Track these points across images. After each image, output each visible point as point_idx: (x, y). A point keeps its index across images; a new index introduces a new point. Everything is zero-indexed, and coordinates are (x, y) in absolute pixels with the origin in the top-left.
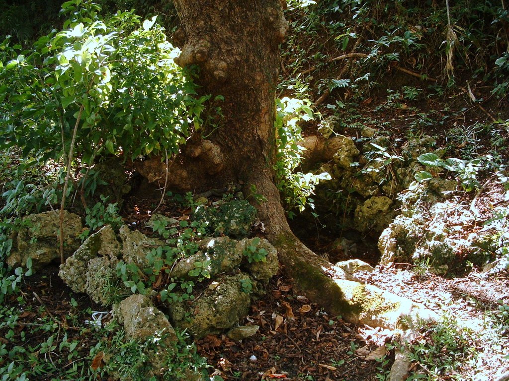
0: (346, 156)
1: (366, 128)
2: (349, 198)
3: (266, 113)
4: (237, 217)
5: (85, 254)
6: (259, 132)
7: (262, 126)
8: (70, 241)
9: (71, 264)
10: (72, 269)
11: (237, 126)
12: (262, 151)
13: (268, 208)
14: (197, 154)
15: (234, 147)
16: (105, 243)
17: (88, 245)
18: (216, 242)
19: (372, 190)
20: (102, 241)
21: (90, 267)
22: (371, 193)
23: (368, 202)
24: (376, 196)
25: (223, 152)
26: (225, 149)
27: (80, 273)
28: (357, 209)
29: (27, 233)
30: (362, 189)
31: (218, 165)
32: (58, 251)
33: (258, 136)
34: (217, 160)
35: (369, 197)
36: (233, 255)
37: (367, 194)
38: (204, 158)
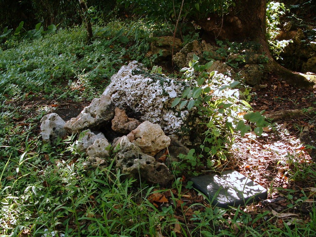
0: (298, 38)
1: (308, 26)
2: (299, 60)
3: (263, 7)
4: (253, 46)
5: (186, 50)
6: (260, 16)
7: (261, 14)
8: (177, 47)
9: (179, 55)
10: (179, 57)
11: (249, 12)
12: (260, 25)
13: (263, 50)
14: (231, 21)
15: (247, 22)
16: (195, 47)
17: (187, 47)
18: (246, 51)
19: (312, 54)
20: (194, 46)
21: (188, 56)
22: (311, 55)
23: (310, 59)
24: (314, 56)
25: (242, 24)
26: (243, 23)
27: (183, 59)
28: (304, 65)
29: (155, 43)
30: (307, 54)
31: (240, 29)
32: (171, 51)
33: (259, 18)
34: (240, 27)
35: (311, 57)
36: (253, 57)
37: (309, 56)
38: (234, 24)
